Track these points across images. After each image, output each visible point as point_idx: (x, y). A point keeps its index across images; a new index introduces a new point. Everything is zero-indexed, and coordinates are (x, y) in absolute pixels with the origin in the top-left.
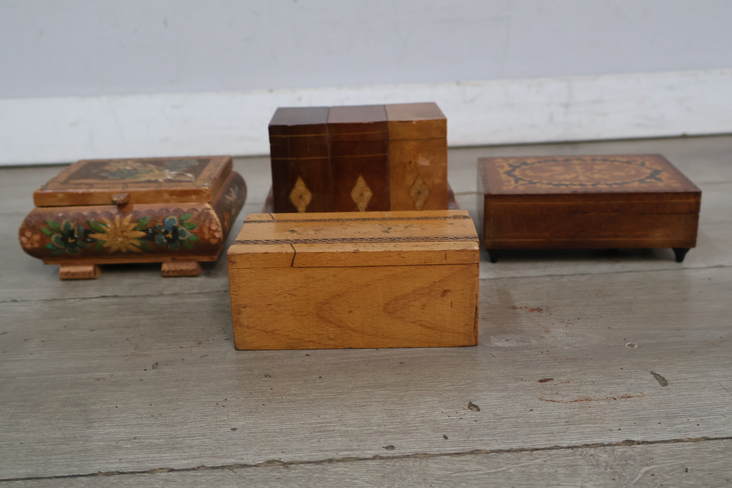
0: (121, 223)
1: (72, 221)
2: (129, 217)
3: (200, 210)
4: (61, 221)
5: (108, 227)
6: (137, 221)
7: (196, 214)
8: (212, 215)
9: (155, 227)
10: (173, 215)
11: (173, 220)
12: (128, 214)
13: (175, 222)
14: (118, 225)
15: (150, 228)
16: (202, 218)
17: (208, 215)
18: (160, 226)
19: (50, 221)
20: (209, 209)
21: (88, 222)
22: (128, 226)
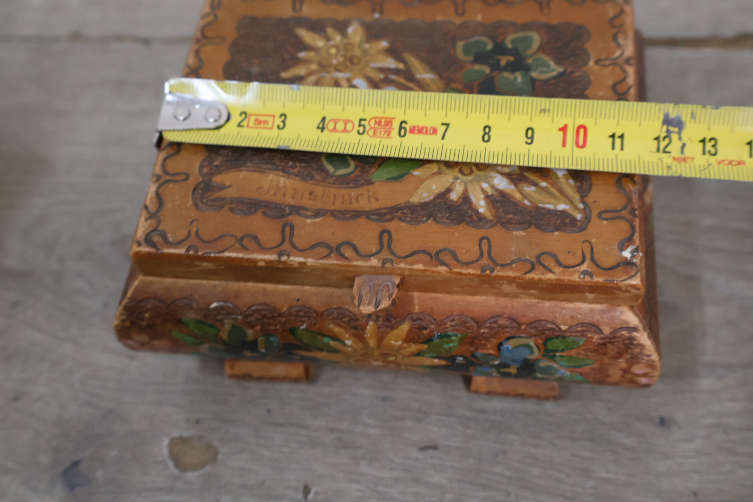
0: (380, 340)
1: (251, 325)
2: (405, 327)
3: (607, 331)
4: (221, 321)
5: (344, 344)
6: (428, 340)
7: (596, 338)
8: (642, 346)
9: (473, 355)
10: (530, 336)
11: (528, 346)
12: (403, 321)
13: (532, 353)
14: (372, 343)
15: (460, 356)
16: (612, 350)
17: (630, 343)
18: (490, 355)
19: (190, 316)
20: (635, 329)
21: (293, 331)
22: (400, 348)
